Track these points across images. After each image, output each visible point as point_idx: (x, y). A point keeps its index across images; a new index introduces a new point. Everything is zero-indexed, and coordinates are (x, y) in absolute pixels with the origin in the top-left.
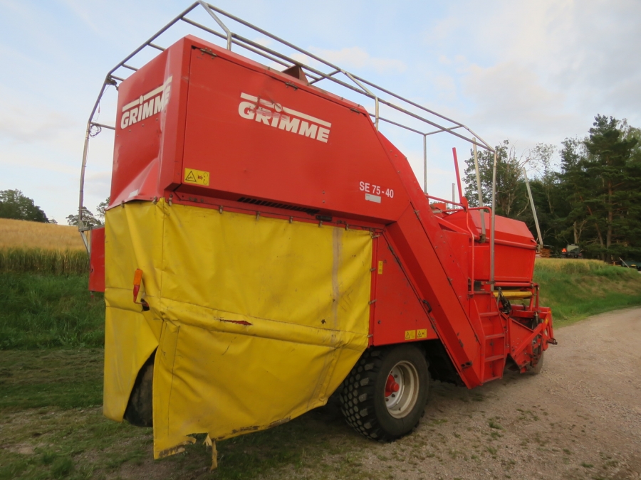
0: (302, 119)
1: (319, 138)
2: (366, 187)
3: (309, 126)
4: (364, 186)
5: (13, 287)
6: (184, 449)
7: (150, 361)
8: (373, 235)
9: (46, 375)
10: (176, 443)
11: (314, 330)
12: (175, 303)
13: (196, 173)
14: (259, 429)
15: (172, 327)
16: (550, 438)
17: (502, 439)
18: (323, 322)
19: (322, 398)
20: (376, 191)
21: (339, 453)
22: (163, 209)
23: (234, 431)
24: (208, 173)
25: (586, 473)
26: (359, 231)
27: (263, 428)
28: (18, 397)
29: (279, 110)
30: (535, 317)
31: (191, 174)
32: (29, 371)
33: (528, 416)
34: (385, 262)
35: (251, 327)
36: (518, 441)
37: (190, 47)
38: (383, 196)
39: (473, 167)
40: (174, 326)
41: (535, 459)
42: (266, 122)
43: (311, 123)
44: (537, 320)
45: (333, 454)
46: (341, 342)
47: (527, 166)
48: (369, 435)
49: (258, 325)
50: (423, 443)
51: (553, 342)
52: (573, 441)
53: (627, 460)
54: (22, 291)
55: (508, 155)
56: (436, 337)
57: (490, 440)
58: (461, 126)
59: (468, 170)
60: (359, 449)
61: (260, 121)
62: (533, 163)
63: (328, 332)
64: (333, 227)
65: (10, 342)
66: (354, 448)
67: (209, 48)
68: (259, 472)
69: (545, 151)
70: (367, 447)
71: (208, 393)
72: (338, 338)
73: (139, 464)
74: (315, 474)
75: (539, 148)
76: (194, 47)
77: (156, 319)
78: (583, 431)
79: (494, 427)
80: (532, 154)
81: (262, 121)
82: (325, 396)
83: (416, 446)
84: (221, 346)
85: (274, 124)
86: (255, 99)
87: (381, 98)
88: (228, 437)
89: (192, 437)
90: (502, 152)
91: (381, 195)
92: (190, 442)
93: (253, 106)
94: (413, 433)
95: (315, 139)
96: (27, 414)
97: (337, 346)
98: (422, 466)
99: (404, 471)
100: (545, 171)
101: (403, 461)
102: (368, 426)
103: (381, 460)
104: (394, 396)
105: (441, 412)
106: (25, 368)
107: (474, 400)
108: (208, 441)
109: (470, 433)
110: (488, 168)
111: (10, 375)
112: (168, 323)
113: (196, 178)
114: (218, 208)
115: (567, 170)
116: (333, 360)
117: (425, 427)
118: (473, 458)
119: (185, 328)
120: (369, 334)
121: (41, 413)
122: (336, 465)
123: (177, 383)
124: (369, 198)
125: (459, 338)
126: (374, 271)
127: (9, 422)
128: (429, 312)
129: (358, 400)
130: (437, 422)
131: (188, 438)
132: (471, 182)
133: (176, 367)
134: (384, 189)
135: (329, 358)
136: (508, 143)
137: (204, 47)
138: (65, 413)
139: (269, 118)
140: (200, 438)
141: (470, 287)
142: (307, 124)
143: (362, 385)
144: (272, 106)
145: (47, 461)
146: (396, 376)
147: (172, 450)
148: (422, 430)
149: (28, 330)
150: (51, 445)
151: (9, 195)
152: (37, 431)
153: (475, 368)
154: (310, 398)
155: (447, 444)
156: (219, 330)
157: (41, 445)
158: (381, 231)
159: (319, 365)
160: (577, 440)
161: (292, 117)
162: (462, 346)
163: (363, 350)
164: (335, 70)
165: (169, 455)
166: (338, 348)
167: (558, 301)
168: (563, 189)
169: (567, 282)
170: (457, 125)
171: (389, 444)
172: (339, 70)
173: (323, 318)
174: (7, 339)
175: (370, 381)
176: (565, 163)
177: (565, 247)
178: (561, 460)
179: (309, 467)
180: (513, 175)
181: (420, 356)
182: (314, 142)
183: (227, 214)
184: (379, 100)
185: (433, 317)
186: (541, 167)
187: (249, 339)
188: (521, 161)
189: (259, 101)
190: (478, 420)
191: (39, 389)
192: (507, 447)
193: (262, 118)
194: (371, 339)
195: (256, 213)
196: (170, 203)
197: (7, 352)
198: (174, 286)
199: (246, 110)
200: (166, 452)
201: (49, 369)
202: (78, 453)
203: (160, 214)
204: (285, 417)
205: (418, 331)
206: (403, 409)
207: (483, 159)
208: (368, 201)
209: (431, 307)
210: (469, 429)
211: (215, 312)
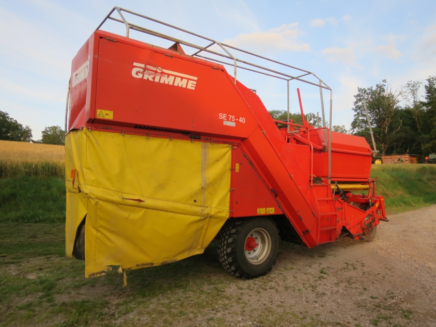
0: (176, 76)
1: (189, 87)
2: (224, 117)
3: (181, 80)
4: (223, 116)
5: (44, 186)
6: (105, 274)
7: (83, 222)
8: (232, 147)
9: (56, 237)
10: (100, 270)
11: (188, 206)
12: (94, 188)
13: (104, 112)
14: (154, 265)
15: (93, 202)
16: (358, 281)
17: (324, 280)
18: (195, 201)
19: (199, 249)
20: (231, 119)
21: (214, 284)
22: (86, 134)
23: (138, 265)
24: (112, 112)
25: (371, 302)
26: (221, 145)
27: (157, 265)
28: (37, 249)
29: (160, 71)
30: (369, 202)
31: (101, 113)
32: (47, 235)
33: (350, 267)
34: (241, 164)
35: (143, 203)
36: (336, 281)
37: (99, 37)
38: (237, 122)
39: (360, 100)
40: (94, 202)
41: (341, 292)
42: (151, 79)
43: (182, 78)
44: (370, 204)
45: (210, 285)
46: (208, 214)
47: (400, 98)
48: (235, 274)
49: (148, 202)
50: (270, 281)
51: (384, 219)
52: (373, 283)
53: (404, 295)
54: (49, 188)
55: (386, 90)
56: (281, 213)
57: (316, 281)
58: (310, 73)
59: (356, 102)
60: (228, 282)
61: (146, 79)
62: (405, 95)
63: (199, 207)
64: (202, 143)
65: (39, 218)
66: (225, 282)
67: (111, 37)
68: (160, 293)
69: (413, 86)
70: (233, 282)
71: (119, 242)
72: (206, 211)
73: (93, 286)
74: (194, 295)
75: (409, 85)
76: (101, 38)
77: (84, 197)
78: (384, 277)
79: (322, 273)
80: (404, 89)
81: (148, 78)
82: (202, 248)
83: (265, 282)
84: (125, 214)
85: (157, 80)
86: (143, 66)
87: (238, 59)
88: (133, 269)
89: (109, 267)
90: (381, 88)
91: (235, 121)
92: (109, 270)
93: (141, 70)
94: (267, 275)
95: (186, 88)
96: (39, 258)
97: (206, 216)
98: (263, 293)
99: (250, 296)
100: (414, 101)
101: (252, 290)
102: (233, 268)
103: (239, 289)
104: (254, 251)
105: (293, 263)
106: (45, 233)
107: (318, 256)
108: (120, 270)
109: (305, 276)
110: (371, 100)
111: (35, 237)
112: (91, 199)
113: (104, 115)
114: (120, 132)
115: (430, 99)
116: (204, 225)
117: (276, 272)
118: (299, 290)
119: (101, 203)
120: (230, 209)
121: (47, 258)
122: (209, 291)
123: (99, 235)
124: (226, 123)
125: (298, 214)
126: (233, 169)
127: (28, 262)
128: (276, 197)
129: (226, 252)
130: (286, 269)
131: (108, 268)
132: (358, 111)
133: (98, 225)
134: (237, 117)
135: (200, 224)
136: (386, 82)
137: (108, 37)
138: (61, 258)
139: (153, 76)
140: (115, 268)
141: (310, 181)
142: (180, 79)
143: (229, 242)
144: (155, 69)
145: (42, 283)
146: (256, 238)
147: (97, 273)
148: (274, 273)
149: (50, 211)
150: (47, 275)
151: (53, 130)
152: (42, 267)
153: (313, 234)
154: (190, 248)
155: (286, 282)
156: (123, 205)
157: (42, 274)
158: (238, 144)
159: (194, 228)
160: (376, 282)
161: (169, 75)
162: (301, 219)
163: (226, 220)
164: (212, 42)
165: (96, 276)
166: (206, 218)
167: (411, 193)
168: (428, 113)
169: (420, 180)
170: (307, 73)
171: (249, 281)
172: (214, 42)
173: (195, 199)
174: (38, 217)
175: (234, 240)
176: (428, 94)
177: (428, 155)
178: (358, 294)
179: (192, 291)
180: (389, 105)
181: (272, 225)
182: (185, 90)
183: (127, 136)
184: (237, 60)
185: (279, 200)
186: (410, 98)
187: (144, 210)
188: (395, 93)
189: (145, 67)
190: (314, 268)
191: (50, 245)
192: (325, 285)
193: (148, 77)
194: (231, 213)
195: (147, 135)
196: (90, 130)
197: (36, 225)
198: (93, 178)
199: (137, 73)
200: (93, 274)
201: (58, 234)
202: (60, 279)
203: (85, 137)
204: (173, 259)
205: (267, 209)
206: (260, 259)
207: (367, 94)
208: (226, 125)
209: (277, 193)
210: (305, 274)
211: (120, 193)
